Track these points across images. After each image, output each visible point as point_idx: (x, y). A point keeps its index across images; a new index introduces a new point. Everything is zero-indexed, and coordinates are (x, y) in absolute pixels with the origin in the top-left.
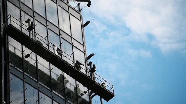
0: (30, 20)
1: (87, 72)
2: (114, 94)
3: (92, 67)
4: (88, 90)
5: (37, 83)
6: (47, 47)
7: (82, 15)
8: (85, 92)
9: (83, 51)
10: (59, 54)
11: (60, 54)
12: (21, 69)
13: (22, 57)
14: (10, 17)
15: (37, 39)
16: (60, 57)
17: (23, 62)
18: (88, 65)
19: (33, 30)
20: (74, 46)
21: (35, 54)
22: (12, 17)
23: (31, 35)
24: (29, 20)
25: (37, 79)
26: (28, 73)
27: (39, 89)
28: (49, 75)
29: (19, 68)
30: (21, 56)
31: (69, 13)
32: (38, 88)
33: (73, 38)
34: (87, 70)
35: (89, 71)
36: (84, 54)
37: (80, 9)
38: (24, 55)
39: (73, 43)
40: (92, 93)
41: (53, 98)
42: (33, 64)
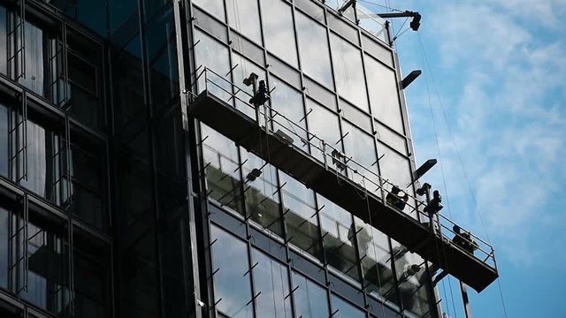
0: (257, 77)
1: (418, 212)
2: (495, 270)
3: (432, 197)
4: (426, 262)
5: (284, 248)
6: (305, 149)
7: (396, 54)
8: (415, 268)
9: (405, 154)
10: (339, 166)
11: (343, 167)
12: (238, 211)
13: (238, 178)
14: (205, 70)
15: (277, 128)
16: (343, 173)
17: (242, 192)
18: (421, 192)
19: (267, 103)
20: (378, 140)
21: (273, 168)
22: (208, 72)
23: (261, 118)
24: (254, 76)
25: (283, 236)
26: (256, 220)
27: (289, 264)
28: (316, 224)
29: (232, 208)
30: (236, 176)
31: (361, 50)
32: (289, 261)
33: (375, 120)
34: (417, 206)
35: (425, 210)
36: (406, 162)
38: (245, 174)
39: (375, 133)
40: (435, 269)
41: (331, 288)
42: (271, 197)
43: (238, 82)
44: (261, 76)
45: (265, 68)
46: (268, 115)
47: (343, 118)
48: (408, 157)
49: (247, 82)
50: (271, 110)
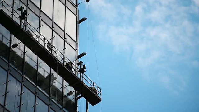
0: (23, 8)
1: (76, 71)
2: (101, 98)
3: (82, 67)
4: (75, 91)
5: (22, 76)
6: (37, 40)
8: (71, 93)
9: (75, 49)
10: (49, 49)
11: (51, 49)
12: (6, 59)
13: (9, 46)
14: (3, 1)
15: (27, 29)
16: (50, 52)
17: (9, 51)
18: (78, 64)
19: (25, 19)
20: (66, 41)
21: (23, 45)
22: (4, 2)
23: (22, 24)
24: (22, 8)
25: (22, 71)
26: (13, 64)
27: (23, 83)
28: (36, 69)
29: (4, 57)
31: (65, 6)
32: (23, 82)
33: (66, 33)
34: (76, 69)
35: (79, 71)
36: (75, 52)
37: (78, 3)
38: (12, 45)
39: (65, 39)
40: (78, 94)
41: (37, 95)
42: (21, 56)
43: (16, 8)
44: (25, 8)
45: (27, 5)
46: (25, 24)
47: (54, 31)
48: (76, 50)
49: (19, 9)
50: (26, 22)
